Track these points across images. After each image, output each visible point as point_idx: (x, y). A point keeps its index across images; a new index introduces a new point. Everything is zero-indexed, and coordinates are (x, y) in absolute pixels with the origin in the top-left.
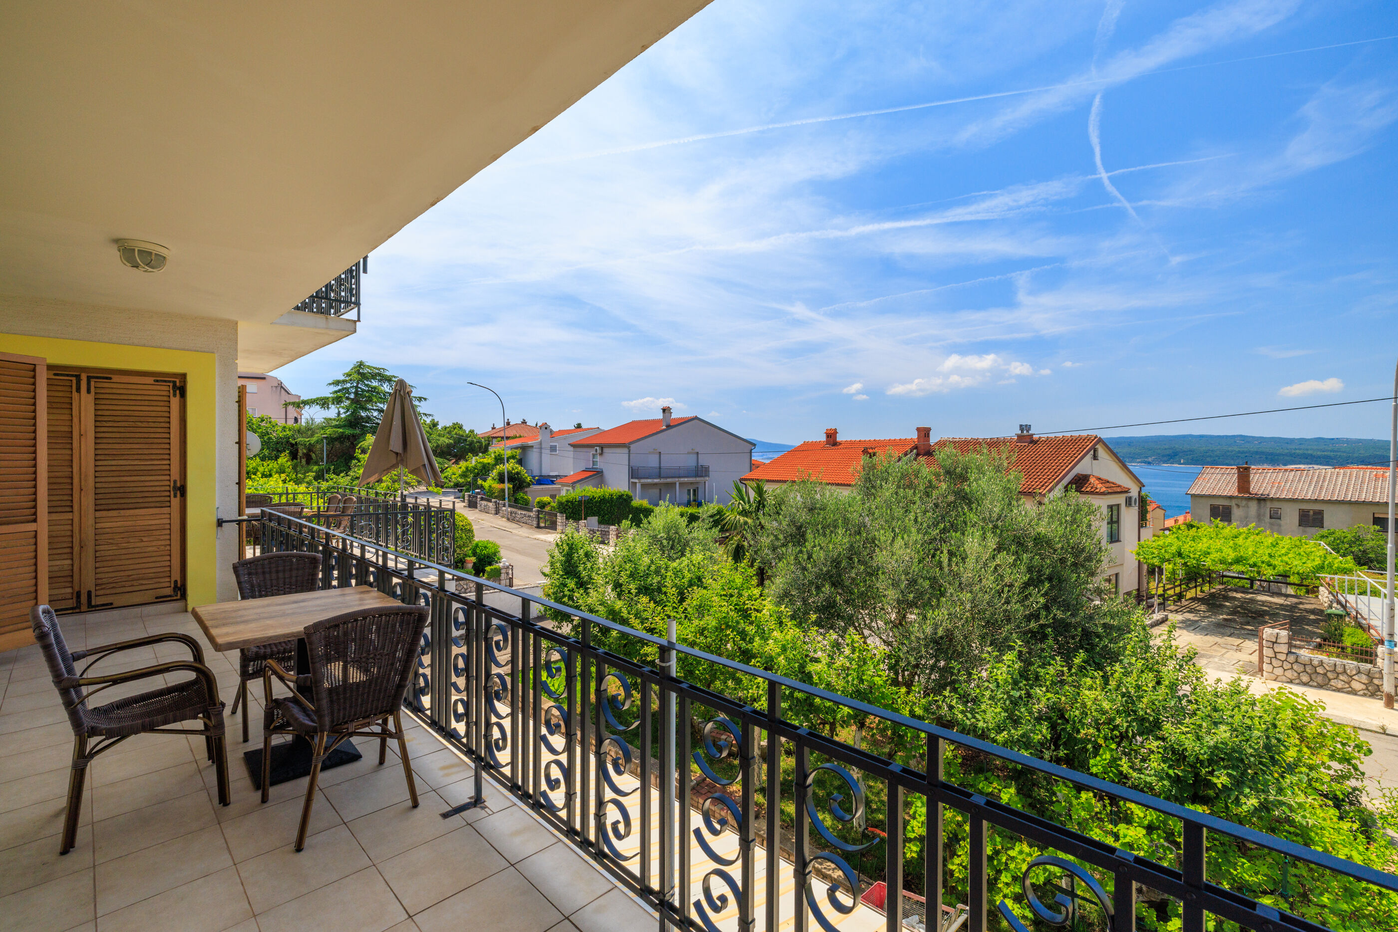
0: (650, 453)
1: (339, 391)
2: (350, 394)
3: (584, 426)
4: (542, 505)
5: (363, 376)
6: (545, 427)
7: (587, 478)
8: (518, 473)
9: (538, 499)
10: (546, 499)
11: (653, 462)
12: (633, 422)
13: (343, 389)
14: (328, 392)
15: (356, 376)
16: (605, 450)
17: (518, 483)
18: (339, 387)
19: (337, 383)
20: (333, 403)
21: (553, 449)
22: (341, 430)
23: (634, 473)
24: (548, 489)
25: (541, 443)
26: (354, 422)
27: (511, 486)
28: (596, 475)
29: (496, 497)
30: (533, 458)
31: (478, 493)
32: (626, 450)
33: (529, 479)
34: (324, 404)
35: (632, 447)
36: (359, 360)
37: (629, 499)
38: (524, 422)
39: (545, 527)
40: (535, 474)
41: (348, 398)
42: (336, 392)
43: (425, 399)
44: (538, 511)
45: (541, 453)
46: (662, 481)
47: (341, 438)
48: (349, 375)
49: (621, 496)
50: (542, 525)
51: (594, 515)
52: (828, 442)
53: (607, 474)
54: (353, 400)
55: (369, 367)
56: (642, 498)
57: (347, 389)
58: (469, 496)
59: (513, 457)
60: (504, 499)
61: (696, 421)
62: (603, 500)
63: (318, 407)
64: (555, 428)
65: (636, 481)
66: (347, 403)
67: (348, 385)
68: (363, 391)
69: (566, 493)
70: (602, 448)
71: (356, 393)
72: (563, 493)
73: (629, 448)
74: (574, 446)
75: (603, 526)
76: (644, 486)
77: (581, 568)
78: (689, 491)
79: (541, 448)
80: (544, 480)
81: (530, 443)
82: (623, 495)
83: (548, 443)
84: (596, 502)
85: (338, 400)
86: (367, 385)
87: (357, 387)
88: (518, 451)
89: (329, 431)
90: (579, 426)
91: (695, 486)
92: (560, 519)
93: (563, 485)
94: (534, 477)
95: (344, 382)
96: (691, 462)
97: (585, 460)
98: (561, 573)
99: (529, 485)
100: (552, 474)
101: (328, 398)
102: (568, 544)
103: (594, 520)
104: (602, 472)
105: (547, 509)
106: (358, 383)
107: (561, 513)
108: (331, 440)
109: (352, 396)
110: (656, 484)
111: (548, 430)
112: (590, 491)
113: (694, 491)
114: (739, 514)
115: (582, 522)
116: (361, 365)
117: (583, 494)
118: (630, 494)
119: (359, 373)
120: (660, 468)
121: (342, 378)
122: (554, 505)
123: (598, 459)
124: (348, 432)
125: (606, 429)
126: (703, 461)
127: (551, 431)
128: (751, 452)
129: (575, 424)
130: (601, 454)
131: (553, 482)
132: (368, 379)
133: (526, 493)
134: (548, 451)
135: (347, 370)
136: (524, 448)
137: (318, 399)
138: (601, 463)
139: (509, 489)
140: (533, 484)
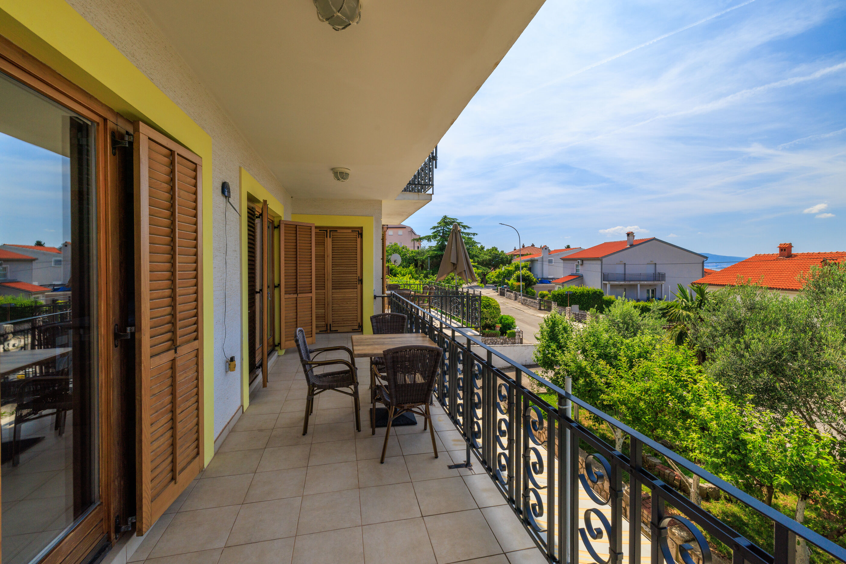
0: (617, 264)
1: (436, 232)
2: (440, 233)
3: (571, 247)
4: (543, 296)
5: (447, 224)
6: (546, 248)
7: (572, 280)
8: (528, 276)
9: (540, 292)
10: (545, 292)
11: (620, 270)
12: (605, 243)
13: (437, 231)
14: (430, 233)
15: (443, 223)
16: (585, 262)
17: (528, 282)
18: (436, 230)
19: (434, 228)
20: (433, 239)
21: (550, 261)
22: (436, 252)
23: (605, 277)
24: (547, 287)
25: (542, 258)
26: (442, 248)
27: (524, 284)
28: (579, 278)
29: (515, 290)
30: (538, 267)
31: (505, 287)
32: (599, 262)
33: (535, 280)
34: (429, 239)
35: (604, 259)
36: (444, 215)
37: (601, 294)
38: (533, 245)
39: (544, 310)
40: (539, 277)
41: (439, 236)
42: (434, 233)
43: (477, 234)
44: (540, 300)
45: (543, 264)
46: (627, 283)
47: (436, 256)
48: (439, 223)
49: (595, 293)
50: (543, 308)
51: (576, 304)
52: (781, 255)
53: (586, 278)
54: (441, 236)
55: (449, 218)
56: (611, 294)
57: (439, 231)
58: (501, 289)
59: (526, 267)
60: (520, 292)
61: (654, 241)
62: (582, 294)
63: (426, 241)
64: (552, 249)
65: (607, 282)
66: (439, 238)
67: (440, 229)
68: (446, 231)
69: (558, 289)
70: (582, 261)
71: (443, 233)
72: (556, 289)
73: (601, 260)
74: (564, 259)
75: (582, 311)
76: (612, 286)
77: (560, 337)
78: (648, 291)
79: (543, 261)
80: (544, 281)
81: (536, 258)
82: (596, 292)
83: (547, 258)
84: (578, 296)
85: (435, 237)
86: (448, 228)
87: (443, 229)
88: (529, 263)
89: (431, 253)
90: (568, 247)
91: (653, 288)
92: (554, 305)
93: (556, 284)
94: (538, 279)
95: (438, 227)
96: (650, 270)
97: (571, 268)
98: (547, 338)
99: (535, 284)
100: (550, 277)
101: (430, 236)
102: (552, 321)
103: (576, 308)
104: (582, 276)
105: (546, 298)
106: (444, 227)
107: (554, 301)
108: (432, 257)
109: (441, 234)
110: (621, 285)
111: (547, 250)
112: (573, 288)
113: (653, 291)
114: (682, 309)
115: (568, 308)
116: (445, 217)
117: (569, 290)
118: (602, 291)
119: (445, 222)
120: (625, 274)
121: (437, 225)
122: (550, 296)
123: (580, 268)
124: (439, 253)
125: (586, 249)
126: (660, 269)
127: (549, 250)
128: (703, 263)
129: (566, 246)
130: (582, 265)
131: (550, 282)
132: (448, 225)
133: (533, 288)
134: (547, 263)
135: (439, 221)
136: (532, 261)
137: (426, 236)
138: (581, 270)
139: (523, 285)
140: (538, 283)
